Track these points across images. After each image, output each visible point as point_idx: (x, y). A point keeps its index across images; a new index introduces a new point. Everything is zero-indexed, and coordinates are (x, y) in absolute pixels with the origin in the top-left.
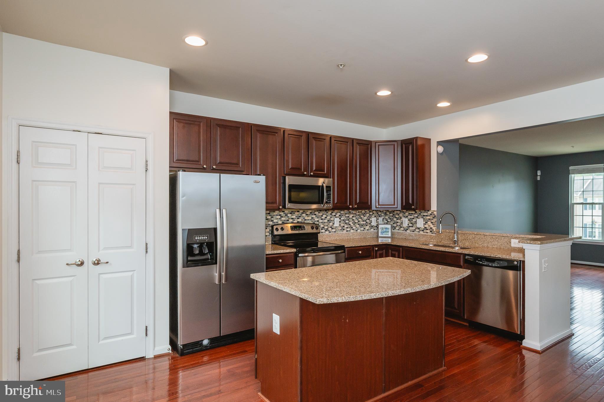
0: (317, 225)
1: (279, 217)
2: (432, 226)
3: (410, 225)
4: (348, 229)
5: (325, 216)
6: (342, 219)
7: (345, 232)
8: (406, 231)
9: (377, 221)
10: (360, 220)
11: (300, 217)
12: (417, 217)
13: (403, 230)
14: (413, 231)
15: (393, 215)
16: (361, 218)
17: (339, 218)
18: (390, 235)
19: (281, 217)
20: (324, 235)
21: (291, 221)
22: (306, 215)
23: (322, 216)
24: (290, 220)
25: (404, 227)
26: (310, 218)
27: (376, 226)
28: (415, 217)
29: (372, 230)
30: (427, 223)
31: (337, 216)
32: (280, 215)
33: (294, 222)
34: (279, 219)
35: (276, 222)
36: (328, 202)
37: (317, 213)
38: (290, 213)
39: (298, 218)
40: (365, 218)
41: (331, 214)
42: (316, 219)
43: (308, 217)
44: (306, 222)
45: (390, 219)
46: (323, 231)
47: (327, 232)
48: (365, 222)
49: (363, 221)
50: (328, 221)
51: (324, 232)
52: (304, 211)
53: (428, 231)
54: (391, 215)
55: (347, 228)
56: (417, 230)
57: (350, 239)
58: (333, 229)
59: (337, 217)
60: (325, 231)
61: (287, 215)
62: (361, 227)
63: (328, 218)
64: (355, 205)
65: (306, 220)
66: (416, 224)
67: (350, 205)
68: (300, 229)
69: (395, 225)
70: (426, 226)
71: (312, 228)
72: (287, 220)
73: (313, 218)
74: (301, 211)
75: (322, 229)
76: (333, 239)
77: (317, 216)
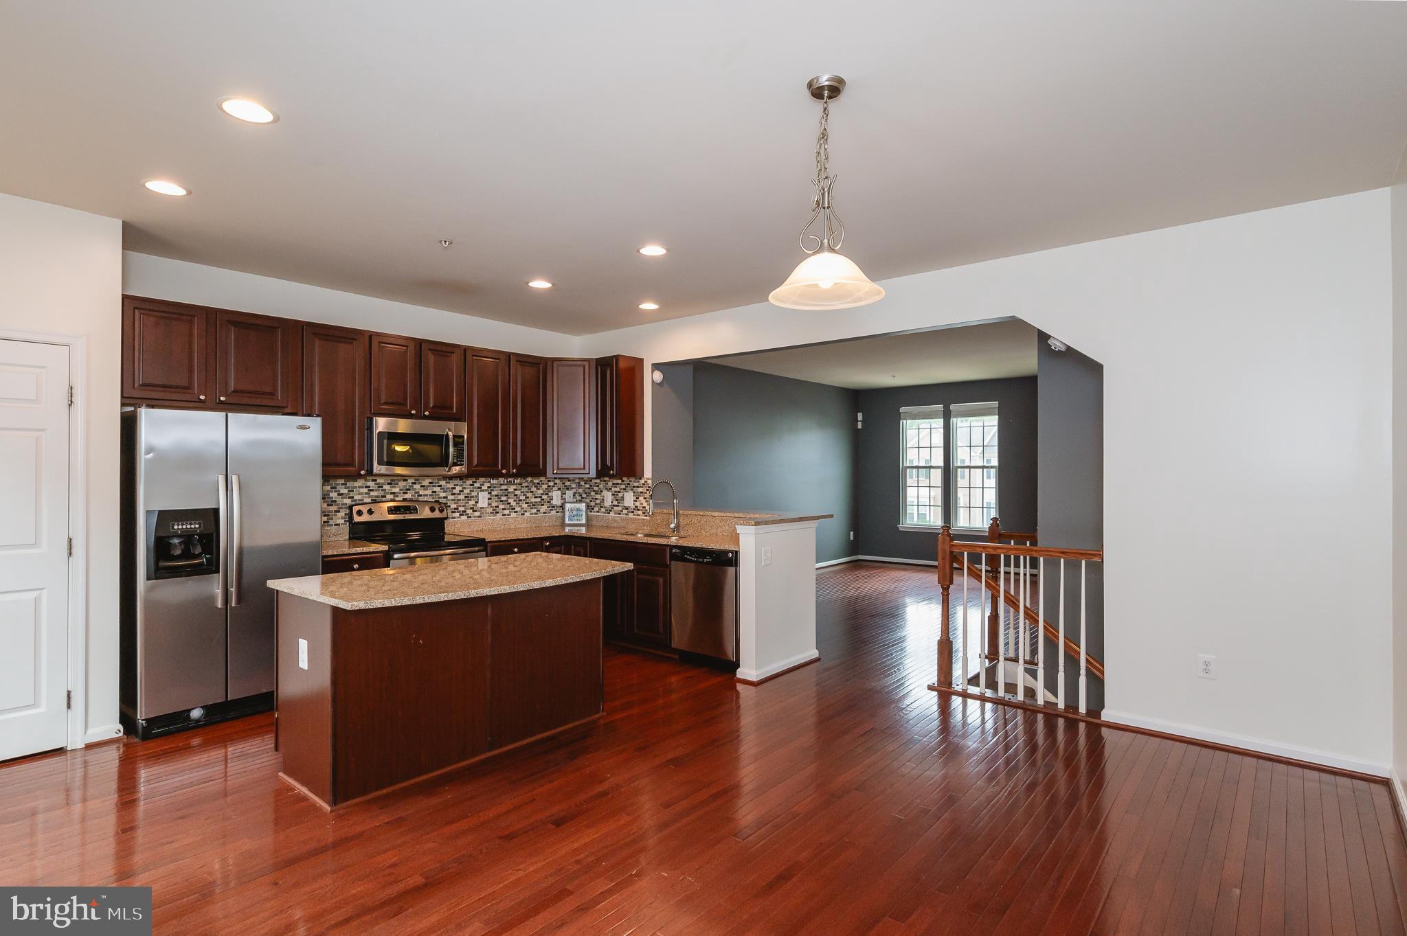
0: (442, 505)
1: (366, 490)
2: (645, 504)
3: (615, 503)
4: (506, 512)
5: (458, 489)
6: (494, 493)
7: (499, 516)
8: (609, 513)
9: (562, 496)
10: (529, 495)
11: (409, 490)
12: (625, 489)
13: (605, 513)
14: (620, 514)
15: (591, 486)
16: (532, 492)
17: (487, 493)
18: (584, 521)
19: (369, 490)
20: (456, 523)
21: (389, 497)
22: (421, 486)
23: (455, 488)
24: (387, 496)
25: (605, 507)
26: (429, 492)
27: (561, 507)
28: (621, 489)
29: (553, 512)
30: (638, 498)
31: (484, 488)
32: (366, 487)
33: (397, 499)
34: (366, 493)
35: (359, 500)
36: (459, 463)
37: (443, 483)
38: (388, 484)
39: (404, 493)
40: (540, 492)
41: (471, 485)
42: (442, 495)
43: (424, 490)
44: (420, 499)
45: (586, 493)
46: (457, 515)
47: (464, 518)
48: (539, 500)
49: (535, 497)
50: (465, 497)
51: (458, 517)
52: (418, 480)
53: (640, 512)
54: (587, 486)
55: (504, 509)
56: (625, 511)
57: (510, 529)
58: (476, 511)
59: (483, 491)
60: (460, 515)
61: (382, 487)
62: (531, 508)
63: (467, 491)
64: (513, 469)
65: (420, 496)
66: (623, 500)
67: (502, 469)
68: (408, 512)
69: (593, 504)
70: (637, 504)
71: (432, 510)
72: (382, 497)
73: (435, 492)
74: (411, 481)
75: (452, 512)
76: (475, 529)
77: (444, 489)
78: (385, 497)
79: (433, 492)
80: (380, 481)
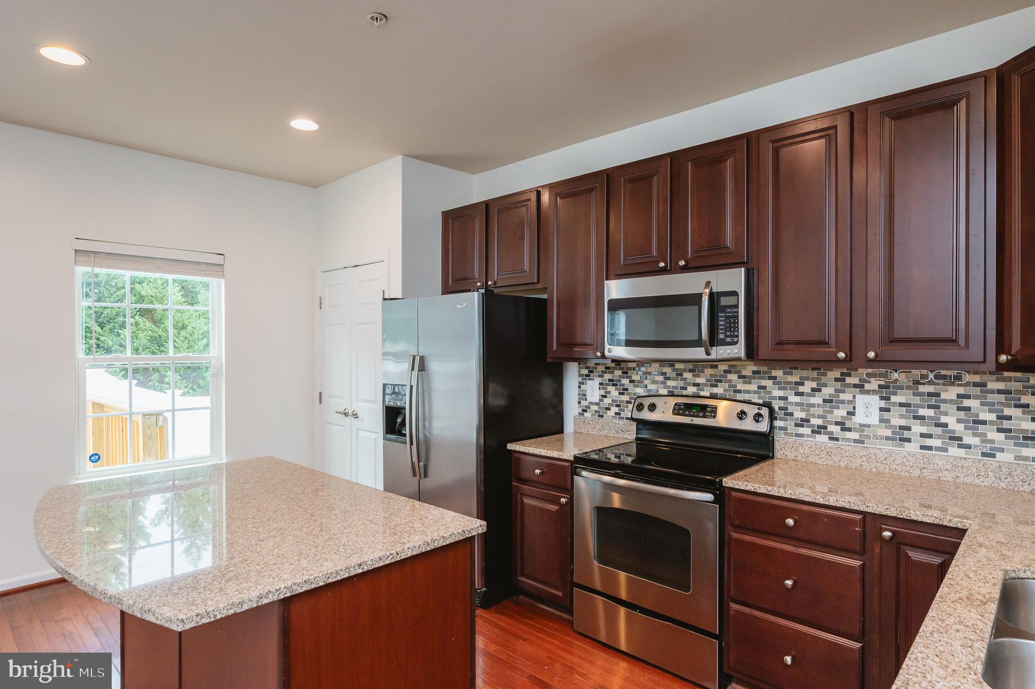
1: (661, 378)
4: (935, 442)
5: (810, 384)
6: (897, 399)
7: (912, 447)
10: (1012, 411)
11: (721, 381)
17: (877, 397)
19: (664, 378)
20: (801, 444)
21: (691, 389)
22: (740, 377)
23: (802, 384)
24: (688, 388)
26: (754, 387)
31: (871, 387)
32: (661, 374)
33: (702, 393)
34: (661, 382)
35: (653, 391)
36: (728, 340)
37: (780, 372)
38: (690, 371)
39: (712, 386)
41: (837, 380)
42: (777, 393)
43: (745, 383)
44: (733, 396)
46: (806, 431)
47: (822, 438)
50: (825, 401)
51: (808, 436)
52: (735, 367)
55: (927, 436)
58: (849, 430)
59: (868, 392)
60: (813, 432)
61: (682, 375)
63: (827, 391)
64: (867, 351)
65: (739, 391)
67: (838, 350)
68: (702, 414)
71: (742, 416)
72: (682, 388)
73: (764, 388)
74: (723, 367)
75: (797, 425)
76: (842, 464)
77: (780, 383)
78: (685, 389)
79: (759, 387)
80: (679, 366)
